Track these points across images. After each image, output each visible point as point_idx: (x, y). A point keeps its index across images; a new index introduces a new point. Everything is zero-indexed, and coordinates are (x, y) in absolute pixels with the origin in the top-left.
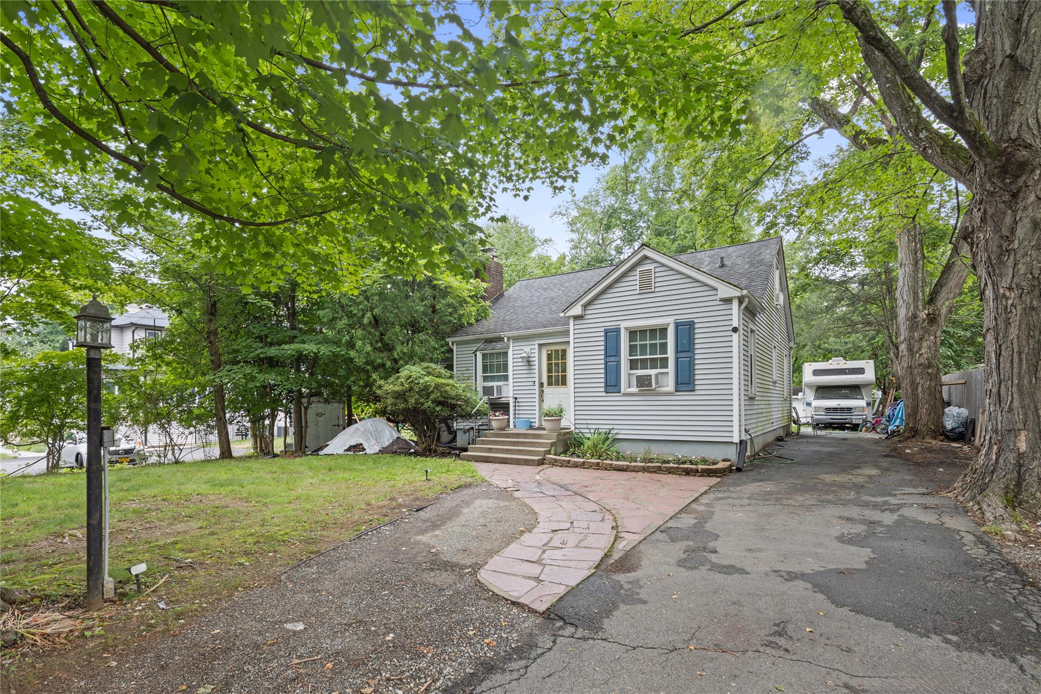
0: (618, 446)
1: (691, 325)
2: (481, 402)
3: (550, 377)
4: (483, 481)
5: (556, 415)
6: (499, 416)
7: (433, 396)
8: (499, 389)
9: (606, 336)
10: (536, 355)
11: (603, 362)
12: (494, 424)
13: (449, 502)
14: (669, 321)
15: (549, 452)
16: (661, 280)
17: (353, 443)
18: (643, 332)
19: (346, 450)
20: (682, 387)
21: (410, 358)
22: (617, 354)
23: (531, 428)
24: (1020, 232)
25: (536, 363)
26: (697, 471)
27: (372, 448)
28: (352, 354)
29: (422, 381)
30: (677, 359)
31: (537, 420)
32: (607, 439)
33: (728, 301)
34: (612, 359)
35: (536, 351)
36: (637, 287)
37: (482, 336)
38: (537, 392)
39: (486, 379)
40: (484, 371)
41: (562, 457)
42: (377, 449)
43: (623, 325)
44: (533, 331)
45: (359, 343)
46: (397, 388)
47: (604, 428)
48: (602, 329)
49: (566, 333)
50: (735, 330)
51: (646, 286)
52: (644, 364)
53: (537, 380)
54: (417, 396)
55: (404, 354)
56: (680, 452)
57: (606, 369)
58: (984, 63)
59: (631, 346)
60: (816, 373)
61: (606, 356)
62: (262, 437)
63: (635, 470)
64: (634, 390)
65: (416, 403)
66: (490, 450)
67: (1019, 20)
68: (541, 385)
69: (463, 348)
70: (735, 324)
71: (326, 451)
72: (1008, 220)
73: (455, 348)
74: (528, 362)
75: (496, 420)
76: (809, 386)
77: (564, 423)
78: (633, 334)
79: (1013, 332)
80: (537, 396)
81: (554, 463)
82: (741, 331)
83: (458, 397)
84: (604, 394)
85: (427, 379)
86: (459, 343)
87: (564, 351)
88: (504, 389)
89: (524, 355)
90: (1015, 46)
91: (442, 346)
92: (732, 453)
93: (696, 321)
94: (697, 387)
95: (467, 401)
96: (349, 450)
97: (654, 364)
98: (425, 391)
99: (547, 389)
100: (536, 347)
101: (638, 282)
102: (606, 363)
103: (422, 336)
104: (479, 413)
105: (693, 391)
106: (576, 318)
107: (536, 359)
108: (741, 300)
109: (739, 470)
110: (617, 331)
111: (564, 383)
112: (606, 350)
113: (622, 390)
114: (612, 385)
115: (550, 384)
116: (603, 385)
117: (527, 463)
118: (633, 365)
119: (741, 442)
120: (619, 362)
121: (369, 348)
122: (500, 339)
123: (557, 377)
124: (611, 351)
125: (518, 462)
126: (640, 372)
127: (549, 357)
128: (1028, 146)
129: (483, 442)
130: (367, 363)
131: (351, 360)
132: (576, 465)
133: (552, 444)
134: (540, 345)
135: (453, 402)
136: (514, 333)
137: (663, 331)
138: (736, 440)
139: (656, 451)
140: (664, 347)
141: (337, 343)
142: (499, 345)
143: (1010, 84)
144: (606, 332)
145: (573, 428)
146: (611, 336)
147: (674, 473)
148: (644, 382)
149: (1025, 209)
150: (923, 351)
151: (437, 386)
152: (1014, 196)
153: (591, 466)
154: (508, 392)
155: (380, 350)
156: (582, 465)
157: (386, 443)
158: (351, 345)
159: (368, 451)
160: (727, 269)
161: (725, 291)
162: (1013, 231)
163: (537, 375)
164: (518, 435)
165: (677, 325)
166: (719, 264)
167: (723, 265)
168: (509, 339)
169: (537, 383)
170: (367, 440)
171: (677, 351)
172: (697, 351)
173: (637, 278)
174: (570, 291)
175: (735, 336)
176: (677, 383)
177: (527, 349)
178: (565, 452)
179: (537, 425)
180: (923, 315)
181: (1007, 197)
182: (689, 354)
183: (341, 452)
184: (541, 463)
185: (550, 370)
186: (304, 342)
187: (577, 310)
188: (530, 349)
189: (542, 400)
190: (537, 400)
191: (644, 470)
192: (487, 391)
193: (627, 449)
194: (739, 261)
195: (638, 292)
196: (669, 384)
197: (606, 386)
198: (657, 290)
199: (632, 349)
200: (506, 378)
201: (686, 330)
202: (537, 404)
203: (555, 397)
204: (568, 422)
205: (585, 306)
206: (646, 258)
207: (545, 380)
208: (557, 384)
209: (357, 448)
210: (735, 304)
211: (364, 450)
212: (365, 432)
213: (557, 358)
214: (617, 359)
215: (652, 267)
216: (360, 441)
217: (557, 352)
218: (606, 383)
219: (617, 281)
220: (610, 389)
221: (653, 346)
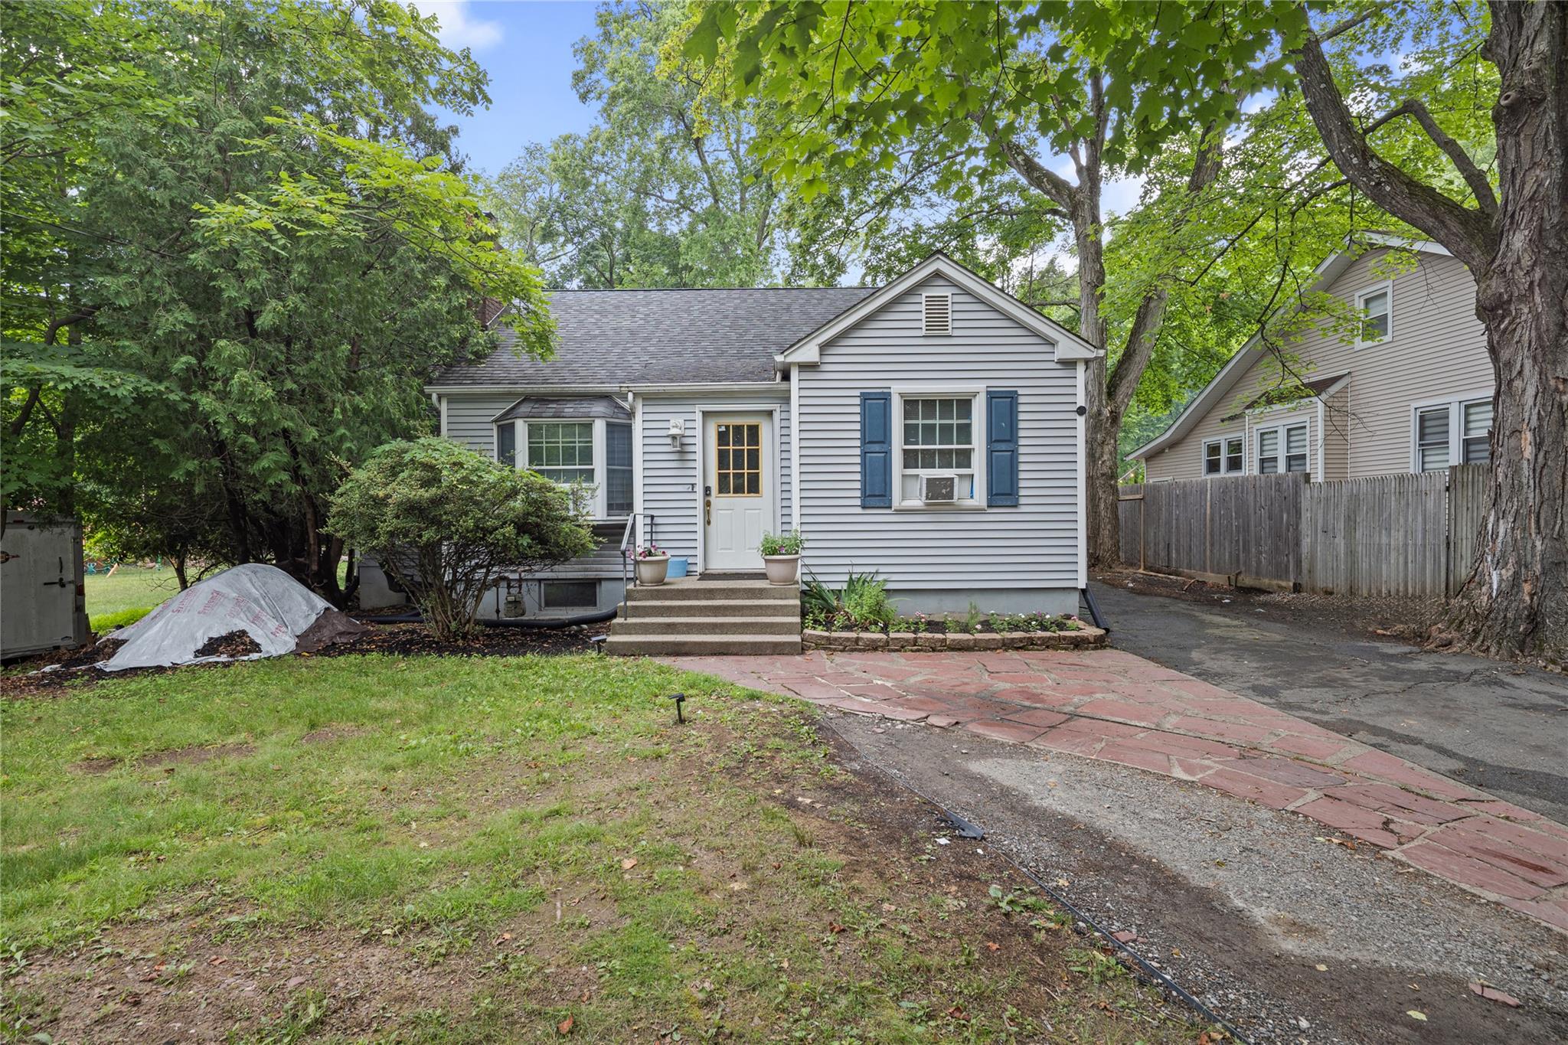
1: (1012, 397)
3: (723, 479)
6: (657, 554)
9: (863, 405)
10: (699, 432)
11: (858, 452)
12: (644, 572)
14: (978, 389)
16: (964, 319)
17: (219, 631)
18: (929, 404)
19: (199, 653)
20: (999, 500)
22: (885, 439)
23: (689, 574)
25: (698, 448)
27: (275, 641)
30: (990, 453)
31: (700, 560)
33: (1069, 364)
34: (876, 447)
35: (699, 424)
36: (923, 324)
37: (518, 388)
38: (700, 504)
40: (533, 459)
41: (838, 634)
42: (287, 640)
43: (896, 389)
48: (857, 393)
50: (1080, 411)
51: (937, 323)
52: (929, 459)
53: (699, 482)
57: (863, 464)
59: (907, 427)
61: (864, 441)
64: (921, 503)
68: (707, 491)
69: (467, 410)
70: (1081, 402)
71: (125, 659)
73: (444, 407)
74: (681, 448)
75: (650, 563)
78: (911, 405)
80: (698, 512)
82: (1090, 412)
84: (859, 510)
86: (453, 399)
87: (754, 431)
89: (674, 431)
92: (1073, 606)
93: (1020, 391)
94: (1022, 501)
96: (212, 647)
97: (946, 459)
99: (719, 501)
100: (699, 417)
101: (923, 316)
102: (864, 454)
105: (1015, 506)
106: (806, 367)
107: (698, 441)
110: (886, 398)
111: (754, 487)
112: (863, 431)
113: (896, 502)
114: (874, 493)
115: (723, 488)
116: (858, 494)
118: (913, 459)
120: (888, 453)
123: (738, 474)
124: (875, 434)
126: (926, 473)
127: (722, 438)
129: (636, 612)
133: (800, 608)
134: (705, 414)
136: (652, 386)
137: (964, 405)
138: (1082, 584)
140: (965, 432)
142: (569, 410)
144: (865, 398)
146: (875, 406)
148: (939, 490)
150: (1105, 457)
159: (268, 649)
161: (1070, 347)
163: (699, 472)
165: (992, 396)
168: (635, 395)
169: (700, 489)
170: (256, 619)
171: (990, 440)
172: (1022, 442)
173: (923, 307)
175: (1081, 421)
176: (990, 493)
179: (699, 569)
180: (1106, 412)
182: (1010, 446)
183: (187, 658)
185: (723, 463)
187: (809, 353)
188: (676, 421)
189: (706, 521)
190: (699, 520)
193: (913, 607)
195: (923, 332)
196: (977, 493)
197: (864, 496)
198: (957, 333)
199: (910, 432)
201: (1006, 408)
202: (700, 528)
203: (733, 515)
205: (824, 348)
206: (938, 275)
207: (713, 483)
208: (738, 490)
209: (235, 643)
210: (1081, 369)
211: (256, 647)
212: (242, 601)
213: (738, 441)
214: (884, 447)
215: (947, 292)
216: (239, 624)
217: (738, 429)
218: (864, 490)
219: (884, 309)
220: (871, 501)
221: (946, 429)
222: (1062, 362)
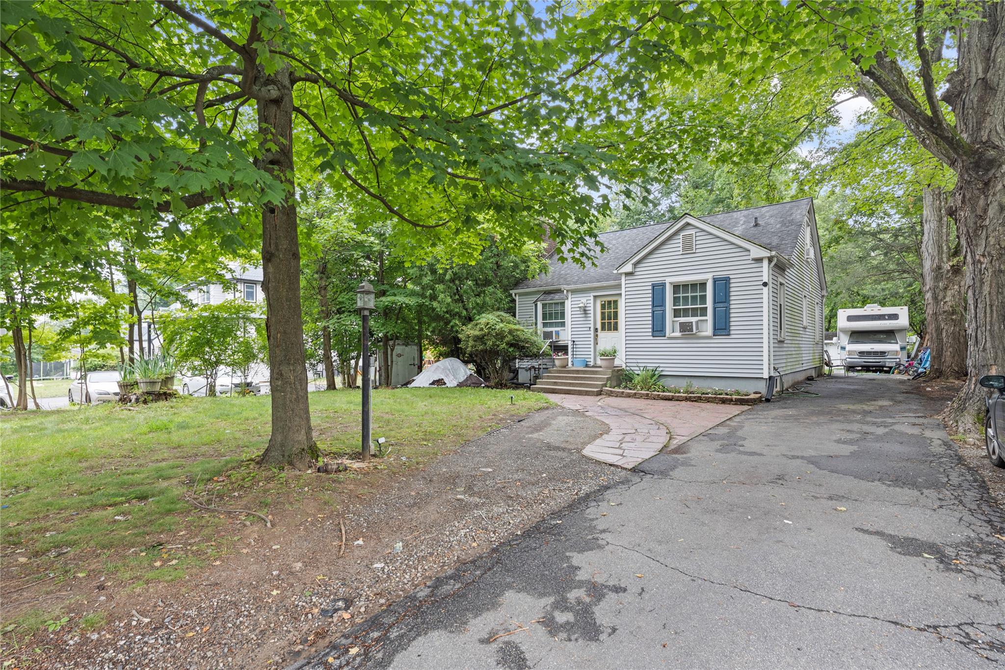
0: (662, 382)
1: (727, 280)
2: (545, 346)
3: (603, 325)
4: (557, 405)
5: (610, 355)
6: (561, 356)
7: (507, 339)
8: (557, 333)
9: (653, 289)
10: (592, 305)
11: (650, 311)
12: (557, 363)
13: (538, 418)
14: (709, 277)
15: (605, 386)
16: (702, 243)
17: (436, 378)
18: (685, 286)
19: (431, 384)
20: (719, 332)
21: (482, 308)
22: (663, 304)
23: (587, 366)
24: (991, 212)
25: (592, 312)
26: (731, 400)
27: (451, 382)
28: (435, 304)
29: (498, 327)
30: (715, 309)
31: (592, 360)
32: (654, 375)
33: (759, 260)
34: (659, 308)
35: (592, 302)
36: (681, 249)
37: (541, 289)
38: (592, 336)
39: (545, 325)
40: (544, 318)
41: (616, 389)
42: (455, 383)
43: (668, 280)
44: (589, 285)
45: (442, 296)
46: (477, 333)
47: (651, 366)
48: (650, 284)
49: (619, 286)
50: (765, 284)
51: (688, 247)
52: (686, 313)
53: (592, 326)
54: (494, 340)
55: (478, 304)
56: (717, 386)
57: (653, 316)
58: (962, 82)
59: (675, 298)
60: (850, 318)
61: (653, 306)
62: (349, 374)
63: (678, 399)
64: (678, 334)
65: (494, 345)
66: (555, 384)
67: (990, 50)
68: (596, 330)
69: (525, 299)
70: (765, 279)
71: (413, 385)
72: (982, 202)
73: (517, 298)
74: (585, 311)
75: (559, 359)
76: (844, 331)
77: (617, 362)
78: (676, 288)
80: (592, 339)
81: (610, 394)
82: (771, 285)
83: (526, 341)
84: (651, 338)
85: (501, 325)
86: (520, 295)
87: (616, 302)
88: (561, 333)
89: (581, 305)
90: (986, 70)
91: (506, 297)
92: (762, 387)
93: (731, 277)
94: (732, 332)
95: (533, 344)
96: (433, 383)
97: (694, 312)
98: (500, 336)
99: (601, 334)
100: (592, 298)
101: (681, 245)
102: (653, 312)
103: (490, 289)
104: (544, 354)
105: (729, 335)
106: (628, 274)
107: (592, 308)
108: (770, 260)
109: (767, 400)
110: (663, 285)
111: (616, 328)
112: (653, 301)
113: (667, 335)
114: (658, 330)
115: (603, 329)
116: (650, 330)
117: (587, 393)
118: (677, 313)
119: (770, 378)
120: (664, 311)
121: (449, 300)
122: (559, 291)
123: (610, 322)
124: (658, 302)
125: (580, 393)
126: (683, 320)
127: (603, 307)
128: (996, 147)
129: (548, 377)
130: (447, 312)
131: (434, 309)
132: (629, 396)
133: (608, 379)
134: (595, 297)
135: (521, 344)
136: (573, 287)
137: (703, 285)
138: (766, 376)
139: (696, 385)
140: (703, 299)
141: (423, 296)
142: (557, 296)
143: (981, 100)
144: (653, 286)
145: (624, 366)
146: (658, 290)
147: (712, 402)
148: (686, 328)
149: (994, 194)
150: (947, 299)
151: (511, 332)
152: (986, 184)
153: (641, 396)
154: (565, 336)
155: (456, 301)
156: (634, 396)
157: (462, 379)
158: (433, 297)
159: (448, 385)
160: (761, 228)
161: (757, 252)
162: (985, 211)
163: (592, 322)
164: (578, 372)
165: (715, 281)
166: (753, 224)
167: (756, 225)
168: (568, 291)
169: (592, 329)
170: (447, 376)
171: (715, 302)
172: (732, 302)
173: (681, 241)
174: (617, 248)
175: (765, 289)
176: (715, 329)
177: (584, 300)
178: (619, 386)
179: (592, 364)
180: (947, 266)
181: (980, 186)
182: (725, 305)
183: (427, 385)
184: (599, 393)
185: (603, 318)
186: (395, 295)
187: (628, 268)
188: (586, 300)
189: (596, 343)
190: (592, 343)
191: (687, 399)
192: (547, 335)
193: (672, 383)
194: (772, 221)
195: (681, 253)
196: (708, 329)
197: (653, 331)
198: (698, 251)
199: (676, 300)
200: (563, 324)
201: (723, 286)
202: (592, 346)
203: (607, 340)
204: (620, 361)
205: (635, 265)
206: (688, 224)
207: (599, 326)
208: (610, 329)
209: (439, 382)
210: (765, 263)
211: (445, 384)
212: (445, 369)
213: (610, 308)
214: (663, 308)
215: (693, 232)
216: (442, 377)
217: (609, 302)
218: (653, 328)
219: (663, 243)
220: (656, 334)
221: (694, 298)
222: (754, 259)
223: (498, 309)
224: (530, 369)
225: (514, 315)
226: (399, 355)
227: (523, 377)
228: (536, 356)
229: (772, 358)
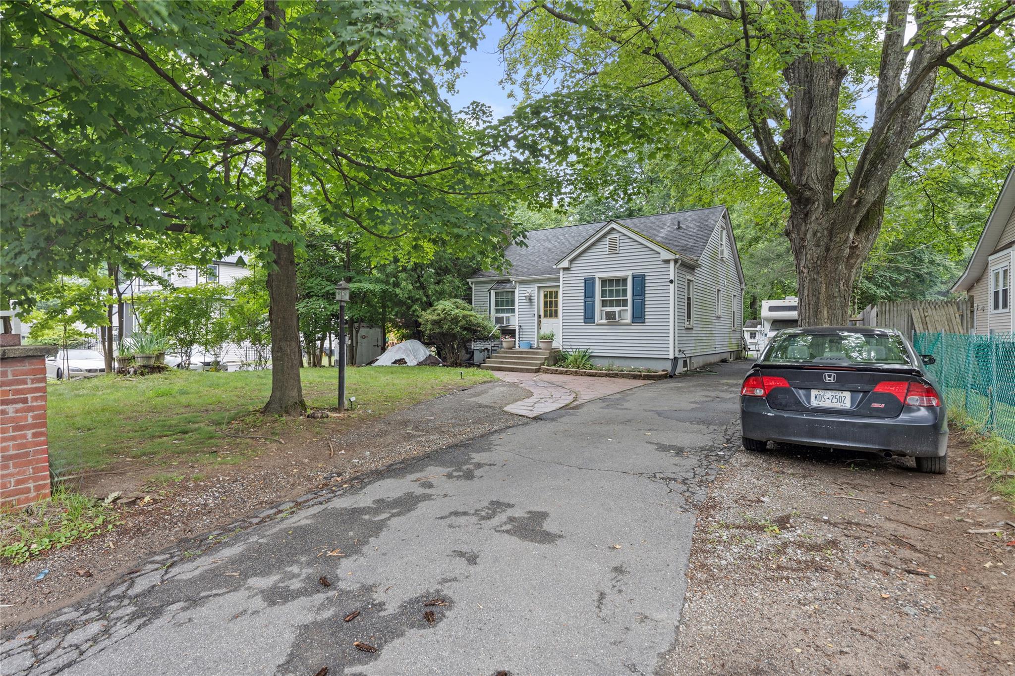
0: (592, 361)
1: (642, 278)
2: (495, 329)
3: (545, 311)
4: (499, 379)
5: (550, 338)
6: (508, 339)
7: (460, 324)
8: (508, 319)
9: (585, 283)
10: (536, 295)
11: (583, 301)
12: (504, 345)
13: (480, 388)
14: (629, 274)
15: (543, 364)
16: (624, 246)
17: (398, 358)
18: (611, 281)
19: (392, 363)
20: (636, 320)
21: (441, 295)
22: (593, 296)
23: (531, 348)
24: (808, 236)
25: (536, 301)
26: (640, 376)
27: (411, 362)
28: (398, 291)
29: (453, 313)
30: (633, 301)
31: (535, 342)
32: (585, 356)
33: (667, 261)
34: (589, 299)
35: (536, 291)
36: (608, 249)
37: (495, 278)
38: (536, 321)
39: (497, 311)
40: (497, 305)
41: (553, 368)
42: (415, 363)
43: (597, 275)
44: (534, 277)
45: (404, 284)
46: (435, 318)
47: (583, 348)
48: (583, 278)
49: (558, 279)
50: (671, 282)
51: (613, 249)
52: (611, 303)
53: (536, 313)
54: (449, 324)
55: (436, 291)
56: (633, 365)
57: (585, 306)
58: (792, 139)
59: (602, 291)
60: (772, 309)
61: (585, 297)
62: (314, 354)
63: (601, 375)
64: (604, 321)
65: (449, 329)
66: (502, 363)
67: (807, 118)
68: (539, 316)
69: (480, 287)
70: (672, 278)
71: (377, 364)
72: (803, 228)
73: (473, 286)
74: (530, 300)
75: (506, 341)
76: (767, 319)
77: (555, 345)
78: (604, 282)
79: (806, 292)
80: (536, 325)
81: (546, 371)
82: (676, 282)
83: (478, 325)
84: (583, 324)
85: (457, 311)
86: (476, 283)
87: (556, 293)
88: (511, 318)
89: (527, 294)
90: (806, 132)
91: (464, 285)
92: (668, 366)
93: (647, 274)
94: (646, 320)
95: (484, 328)
96: (395, 362)
97: (617, 303)
98: (455, 320)
99: (543, 320)
100: (536, 289)
101: (607, 246)
102: (585, 302)
103: (449, 277)
104: (494, 337)
105: (644, 323)
106: (565, 269)
107: (536, 298)
108: (676, 261)
109: (671, 377)
110: (593, 279)
111: (556, 316)
112: (585, 293)
113: (596, 322)
114: (589, 317)
115: (545, 316)
116: (582, 317)
117: (528, 371)
118: (604, 303)
119: (675, 358)
120: (594, 301)
121: (410, 287)
122: (508, 281)
123: (551, 310)
124: (589, 293)
125: (522, 370)
126: (609, 309)
127: (545, 296)
128: (811, 189)
129: (496, 357)
130: (409, 298)
131: (397, 295)
132: (561, 373)
133: (546, 359)
134: (539, 288)
135: (475, 328)
136: (520, 278)
137: (625, 280)
138: (671, 357)
139: (616, 364)
140: (625, 292)
141: (387, 283)
142: (508, 286)
143: (802, 153)
144: (586, 280)
145: (561, 348)
146: (589, 283)
147: (626, 378)
148: (610, 316)
149: (810, 223)
151: (464, 317)
152: (806, 215)
153: (571, 373)
154: (514, 321)
155: (417, 288)
156: (566, 373)
157: (422, 359)
158: (397, 285)
159: (409, 364)
160: (681, 231)
161: (665, 255)
162: (805, 235)
163: (536, 309)
164: (522, 353)
165: (634, 277)
166: (676, 227)
167: (679, 228)
168: (516, 282)
169: (536, 316)
170: (408, 355)
171: (633, 295)
172: (647, 295)
173: (608, 243)
174: (564, 243)
175: (672, 286)
176: (633, 317)
177: (529, 290)
178: (554, 365)
179: (535, 346)
181: (802, 216)
182: (642, 297)
183: (390, 364)
184: (538, 371)
185: (546, 306)
186: (360, 281)
187: (565, 264)
188: (531, 290)
189: (539, 328)
190: (536, 327)
191: (607, 375)
192: (499, 320)
193: (599, 363)
194: (692, 225)
195: (609, 252)
196: (628, 318)
197: (585, 318)
198: (620, 252)
199: (603, 293)
200: (513, 311)
201: (640, 281)
202: (536, 330)
203: (550, 326)
204: (557, 344)
205: (571, 261)
206: (613, 229)
207: (542, 313)
208: (551, 316)
209: (401, 362)
210: (672, 264)
211: (406, 363)
212: (406, 350)
213: (551, 297)
214: (593, 299)
215: (617, 235)
216: (403, 356)
217: (551, 293)
218: (585, 316)
219: (593, 244)
220: (587, 320)
221: (618, 291)
222: (663, 261)
223: (456, 297)
224: (484, 350)
225: (470, 302)
226: (364, 337)
227: (477, 357)
228: (486, 339)
229: (677, 342)
